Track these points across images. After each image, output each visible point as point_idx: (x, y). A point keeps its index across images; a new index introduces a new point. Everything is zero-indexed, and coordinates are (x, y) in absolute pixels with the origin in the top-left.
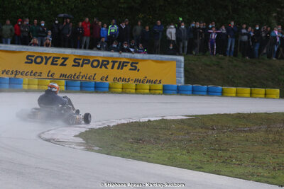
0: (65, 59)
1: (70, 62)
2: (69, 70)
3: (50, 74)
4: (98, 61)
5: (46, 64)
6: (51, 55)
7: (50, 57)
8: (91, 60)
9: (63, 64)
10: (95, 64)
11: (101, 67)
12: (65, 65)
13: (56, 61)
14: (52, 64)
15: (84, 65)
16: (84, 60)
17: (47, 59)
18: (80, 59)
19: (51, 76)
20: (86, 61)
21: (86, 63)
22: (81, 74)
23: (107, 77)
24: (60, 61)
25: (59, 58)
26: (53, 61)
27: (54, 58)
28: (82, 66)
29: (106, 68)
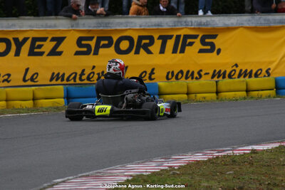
0: (59, 40)
1: (69, 46)
2: (70, 62)
3: (28, 77)
4: (130, 39)
5: (17, 54)
6: (26, 35)
7: (25, 40)
8: (115, 39)
9: (54, 52)
10: (124, 45)
11: (137, 52)
12: (60, 53)
13: (40, 47)
14: (32, 53)
15: (102, 51)
16: (99, 39)
17: (19, 44)
18: (91, 38)
19: (32, 79)
20: (105, 40)
21: (105, 46)
22: (96, 71)
23: (152, 73)
24: (48, 46)
25: (44, 39)
26: (32, 47)
27: (35, 40)
28: (96, 53)
29: (149, 52)
